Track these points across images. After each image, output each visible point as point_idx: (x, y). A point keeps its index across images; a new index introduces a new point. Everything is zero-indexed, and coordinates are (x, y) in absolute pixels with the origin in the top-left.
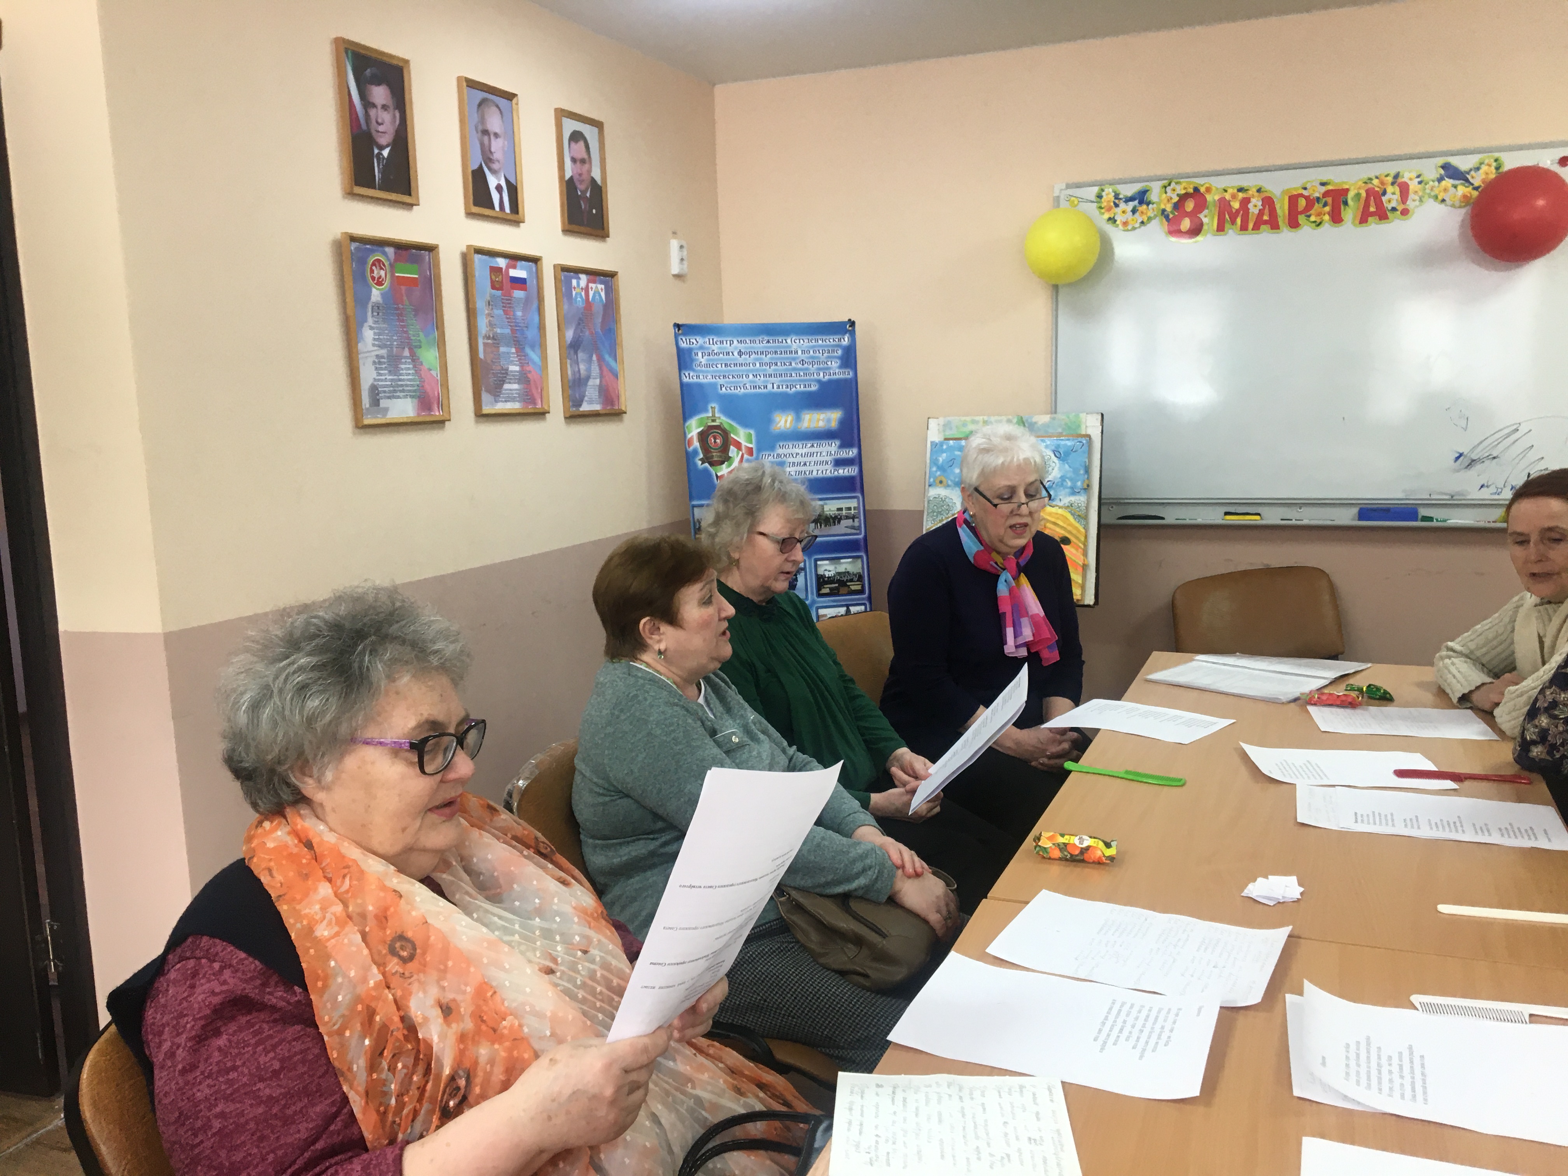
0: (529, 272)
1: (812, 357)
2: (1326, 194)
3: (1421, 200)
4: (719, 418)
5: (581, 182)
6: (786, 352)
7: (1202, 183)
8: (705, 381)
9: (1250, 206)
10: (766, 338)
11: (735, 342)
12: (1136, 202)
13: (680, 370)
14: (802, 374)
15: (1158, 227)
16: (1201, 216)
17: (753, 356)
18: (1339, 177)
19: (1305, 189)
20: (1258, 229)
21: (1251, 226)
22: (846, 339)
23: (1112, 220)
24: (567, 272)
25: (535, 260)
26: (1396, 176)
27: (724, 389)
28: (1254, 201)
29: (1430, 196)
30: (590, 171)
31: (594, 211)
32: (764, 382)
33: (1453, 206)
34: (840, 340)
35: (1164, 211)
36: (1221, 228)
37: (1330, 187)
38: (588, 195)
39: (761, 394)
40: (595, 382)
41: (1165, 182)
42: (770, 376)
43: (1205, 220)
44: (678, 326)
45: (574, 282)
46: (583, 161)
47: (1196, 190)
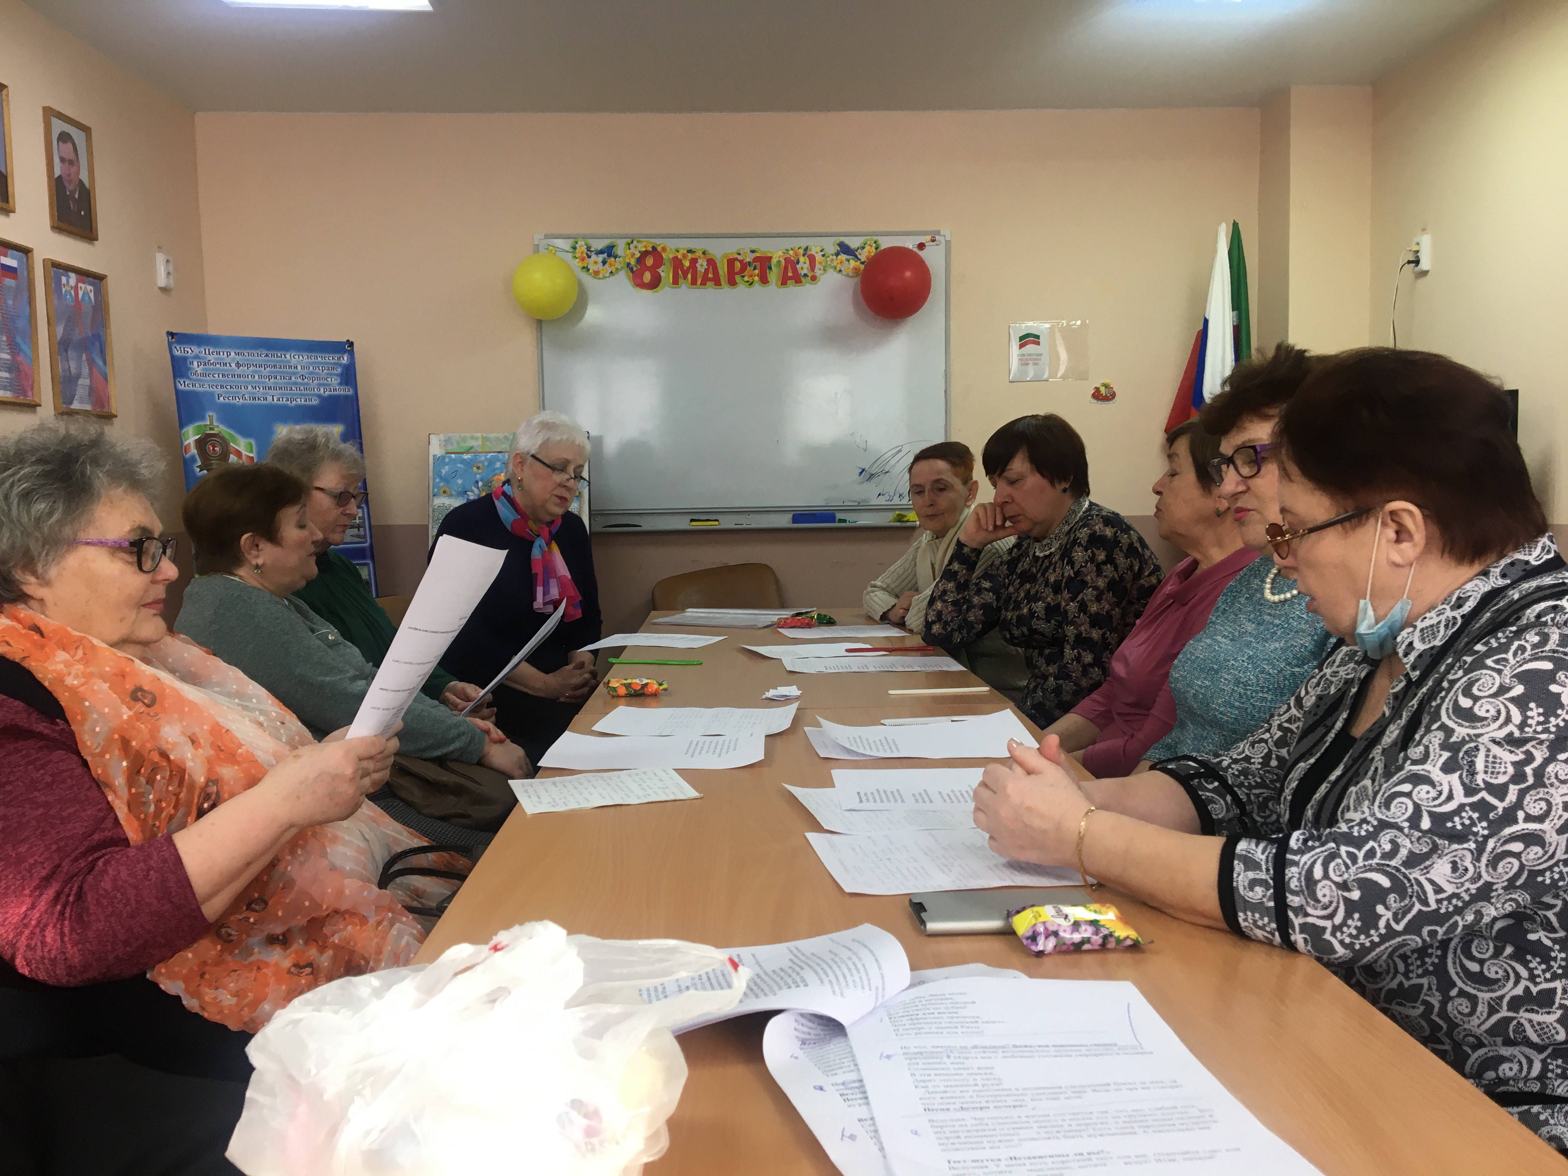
0: (20, 261)
1: (311, 373)
2: (756, 259)
3: (825, 270)
4: (218, 427)
5: (70, 182)
6: (285, 367)
7: (660, 243)
8: (201, 389)
9: (698, 265)
10: (265, 352)
11: (233, 354)
12: (605, 255)
13: (175, 377)
14: (302, 388)
15: (623, 279)
16: (660, 270)
17: (252, 368)
18: (765, 247)
19: (739, 254)
20: (705, 284)
21: (699, 281)
22: (345, 358)
23: (586, 269)
24: (57, 268)
25: (26, 251)
26: (806, 249)
27: (221, 399)
28: (700, 261)
29: (831, 267)
30: (78, 173)
31: (83, 213)
32: (263, 394)
33: (847, 275)
34: (339, 359)
35: (628, 264)
36: (676, 282)
37: (757, 255)
38: (77, 196)
39: (260, 406)
40: (84, 382)
41: (629, 241)
42: (270, 388)
43: (662, 274)
44: (171, 334)
45: (64, 280)
46: (71, 162)
47: (654, 248)
